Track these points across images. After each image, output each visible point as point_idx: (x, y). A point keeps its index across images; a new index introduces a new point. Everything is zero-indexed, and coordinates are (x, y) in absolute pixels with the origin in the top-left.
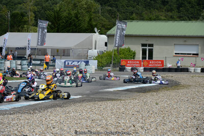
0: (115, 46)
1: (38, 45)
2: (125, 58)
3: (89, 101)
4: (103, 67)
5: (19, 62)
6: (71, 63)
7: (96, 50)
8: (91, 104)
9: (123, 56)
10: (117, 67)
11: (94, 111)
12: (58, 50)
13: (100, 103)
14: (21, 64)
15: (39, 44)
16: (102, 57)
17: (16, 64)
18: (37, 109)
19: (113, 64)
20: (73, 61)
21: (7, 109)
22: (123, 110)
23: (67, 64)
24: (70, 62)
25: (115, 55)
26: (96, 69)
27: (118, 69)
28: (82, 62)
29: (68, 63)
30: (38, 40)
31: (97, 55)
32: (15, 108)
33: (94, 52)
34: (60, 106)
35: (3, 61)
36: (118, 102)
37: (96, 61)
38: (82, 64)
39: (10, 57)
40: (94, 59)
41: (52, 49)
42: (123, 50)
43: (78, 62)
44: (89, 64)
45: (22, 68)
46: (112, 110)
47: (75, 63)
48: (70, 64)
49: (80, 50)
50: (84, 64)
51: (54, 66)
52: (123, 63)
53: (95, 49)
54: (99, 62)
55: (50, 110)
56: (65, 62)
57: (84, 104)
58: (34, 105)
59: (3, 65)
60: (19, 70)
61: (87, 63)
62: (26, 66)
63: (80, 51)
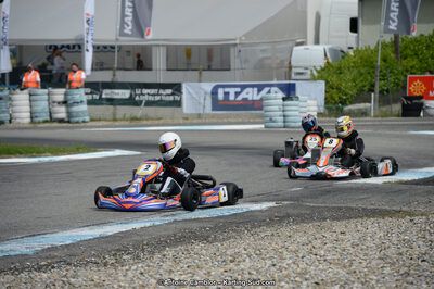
0: (387, 31)
1: (122, 34)
2: (423, 71)
3: (302, 219)
4: (344, 103)
5: (59, 94)
6: (237, 94)
7: (320, 48)
8: (310, 227)
9: (414, 62)
10: (395, 102)
11: (322, 252)
12: (188, 51)
13: (339, 226)
14: (65, 103)
15: (128, 30)
16: (340, 71)
17: (51, 102)
18: (126, 250)
19: (381, 92)
20: (243, 87)
21: (25, 251)
22: (423, 250)
23: (221, 96)
24: (232, 91)
25: (385, 60)
26: (322, 110)
27: (397, 108)
28: (274, 89)
29: (226, 94)
30: (123, 16)
31: (321, 63)
32: (54, 248)
33: (311, 55)
34: (205, 239)
35: (6, 92)
36: (405, 222)
37: (322, 85)
38: (272, 95)
39: (33, 77)
40: (314, 79)
41: (168, 46)
42: (415, 40)
43: (260, 88)
44: (298, 94)
45: (68, 113)
46: (382, 247)
47: (251, 94)
48: (232, 97)
49: (264, 47)
50: (281, 95)
51: (178, 104)
52: (416, 88)
53: (317, 42)
54: (329, 87)
55: (169, 252)
56: (214, 93)
57: (285, 231)
58: (115, 236)
59: (4, 104)
60: (61, 121)
61: (289, 92)
62: (84, 107)
63: (263, 51)
